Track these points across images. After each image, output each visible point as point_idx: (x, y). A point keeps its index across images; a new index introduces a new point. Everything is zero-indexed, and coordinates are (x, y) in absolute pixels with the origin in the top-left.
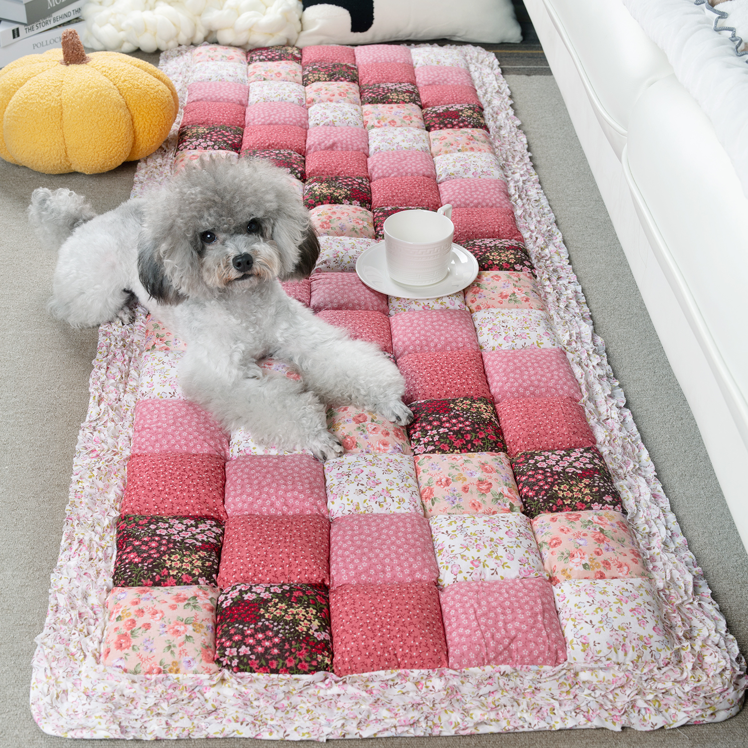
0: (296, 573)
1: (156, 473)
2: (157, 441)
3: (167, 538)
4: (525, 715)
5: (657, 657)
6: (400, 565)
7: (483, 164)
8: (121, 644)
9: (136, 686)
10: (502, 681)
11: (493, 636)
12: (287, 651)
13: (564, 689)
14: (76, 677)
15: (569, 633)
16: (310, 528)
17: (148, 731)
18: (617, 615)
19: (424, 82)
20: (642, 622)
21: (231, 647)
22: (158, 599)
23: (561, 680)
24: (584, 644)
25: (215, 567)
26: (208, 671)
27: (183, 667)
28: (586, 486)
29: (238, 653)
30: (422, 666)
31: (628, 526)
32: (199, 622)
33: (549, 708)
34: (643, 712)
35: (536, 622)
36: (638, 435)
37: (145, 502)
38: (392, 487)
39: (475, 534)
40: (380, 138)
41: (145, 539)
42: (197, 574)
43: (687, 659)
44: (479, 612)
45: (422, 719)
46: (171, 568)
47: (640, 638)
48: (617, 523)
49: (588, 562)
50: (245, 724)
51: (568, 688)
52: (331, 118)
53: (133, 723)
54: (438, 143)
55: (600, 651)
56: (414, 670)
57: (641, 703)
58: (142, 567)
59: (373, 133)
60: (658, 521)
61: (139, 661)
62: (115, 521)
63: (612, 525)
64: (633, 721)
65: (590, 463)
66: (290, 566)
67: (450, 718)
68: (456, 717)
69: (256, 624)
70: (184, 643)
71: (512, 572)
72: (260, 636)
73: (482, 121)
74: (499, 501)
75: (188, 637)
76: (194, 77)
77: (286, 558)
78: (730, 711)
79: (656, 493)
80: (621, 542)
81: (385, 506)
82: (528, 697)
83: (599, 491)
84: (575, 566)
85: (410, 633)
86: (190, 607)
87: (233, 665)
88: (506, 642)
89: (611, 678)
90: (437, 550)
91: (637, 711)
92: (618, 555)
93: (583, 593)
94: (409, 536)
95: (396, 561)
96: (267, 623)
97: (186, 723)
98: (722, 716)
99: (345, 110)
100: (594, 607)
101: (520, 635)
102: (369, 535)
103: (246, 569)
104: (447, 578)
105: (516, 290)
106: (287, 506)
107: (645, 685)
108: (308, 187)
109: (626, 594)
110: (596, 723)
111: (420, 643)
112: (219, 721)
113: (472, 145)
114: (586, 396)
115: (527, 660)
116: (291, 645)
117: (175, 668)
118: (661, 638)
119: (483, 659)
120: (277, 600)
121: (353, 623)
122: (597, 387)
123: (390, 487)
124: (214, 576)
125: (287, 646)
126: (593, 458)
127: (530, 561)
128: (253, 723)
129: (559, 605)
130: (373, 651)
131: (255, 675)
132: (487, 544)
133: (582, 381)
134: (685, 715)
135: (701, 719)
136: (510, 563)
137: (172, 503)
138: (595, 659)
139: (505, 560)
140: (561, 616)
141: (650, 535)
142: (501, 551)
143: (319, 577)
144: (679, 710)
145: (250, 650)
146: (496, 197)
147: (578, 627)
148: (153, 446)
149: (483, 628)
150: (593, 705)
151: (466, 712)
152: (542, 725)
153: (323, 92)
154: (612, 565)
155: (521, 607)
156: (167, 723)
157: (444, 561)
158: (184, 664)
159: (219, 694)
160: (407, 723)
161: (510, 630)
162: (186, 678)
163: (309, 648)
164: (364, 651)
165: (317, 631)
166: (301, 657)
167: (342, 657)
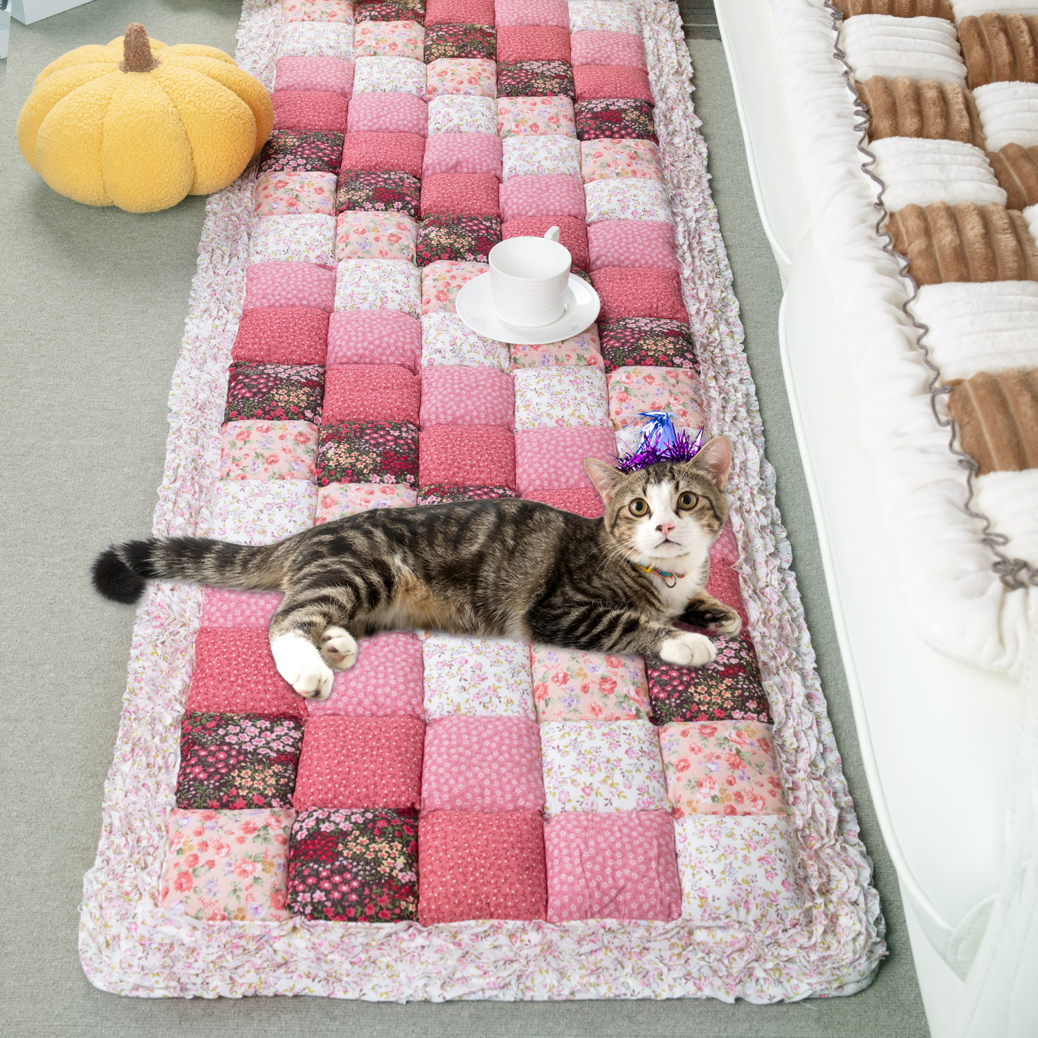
0: (382, 795)
1: (227, 659)
3: (237, 747)
4: (630, 981)
5: (784, 916)
6: (501, 788)
7: (646, 200)
8: (181, 885)
9: (198, 934)
10: (607, 938)
11: (598, 886)
12: (366, 897)
13: (676, 951)
14: (130, 920)
15: (687, 886)
17: (211, 987)
18: (742, 864)
19: (580, 59)
20: (770, 875)
21: (304, 892)
22: (225, 829)
23: (673, 940)
24: (702, 898)
25: (291, 784)
26: (278, 919)
27: (249, 915)
28: (729, 688)
29: (312, 898)
30: (517, 917)
31: (770, 745)
32: (269, 859)
33: (656, 973)
34: (762, 981)
35: (648, 869)
36: (801, 610)
37: (214, 695)
38: (500, 684)
39: (590, 753)
40: (517, 153)
41: (213, 748)
43: (819, 919)
44: (586, 855)
45: (513, 982)
46: (241, 787)
47: (766, 894)
48: (759, 741)
49: (718, 794)
50: (317, 980)
51: (680, 949)
52: (456, 121)
53: (194, 979)
54: (592, 162)
55: (719, 908)
56: (508, 921)
57: (759, 973)
58: (208, 786)
59: (509, 143)
60: (810, 732)
61: (201, 906)
62: (179, 719)
63: (751, 744)
64: (748, 992)
65: (736, 657)
66: (376, 787)
67: (545, 978)
68: (552, 979)
69: (333, 864)
70: (251, 886)
71: (629, 802)
72: (337, 879)
73: (650, 128)
74: (624, 705)
75: (256, 879)
76: (285, 48)
77: (371, 777)
78: (860, 984)
79: (813, 692)
80: (760, 767)
81: (491, 708)
82: (634, 959)
83: (741, 695)
84: (702, 798)
85: (506, 879)
86: (260, 840)
87: (306, 912)
88: (613, 893)
89: (729, 939)
90: (545, 769)
91: (754, 981)
92: (754, 785)
93: (707, 835)
94: (514, 751)
95: (496, 784)
96: (345, 863)
97: (252, 977)
98: (850, 989)
99: (474, 109)
100: (718, 853)
101: (629, 886)
102: (468, 748)
103: (325, 790)
104: (553, 807)
105: (672, 400)
106: (376, 705)
107: (766, 950)
108: (423, 233)
109: (756, 838)
110: (707, 992)
111: (517, 891)
112: (289, 975)
113: (634, 167)
114: (742, 557)
115: (635, 914)
116: (371, 890)
117: (241, 915)
118: (790, 895)
119: (586, 912)
120: (358, 833)
121: (443, 863)
122: (758, 542)
123: (497, 684)
124: (289, 796)
125: (367, 892)
126: (740, 650)
127: (651, 790)
128: (326, 979)
129: (679, 847)
130: (464, 899)
131: (330, 923)
132: (602, 766)
133: (740, 536)
134: (808, 987)
135: (826, 992)
136: (626, 792)
137: (245, 697)
138: (713, 915)
139: (621, 788)
140: (680, 860)
141: (798, 750)
142: (618, 777)
143: (408, 800)
144: (802, 982)
145: (326, 896)
146: (658, 252)
147: (697, 877)
149: (588, 875)
150: (706, 971)
151: (562, 974)
152: (647, 993)
153: (449, 77)
154: (745, 798)
155: (633, 851)
156: (231, 978)
157: (551, 785)
158: (251, 911)
159: (290, 945)
160: (497, 985)
161: (619, 878)
162: (253, 927)
163: (392, 893)
164: (452, 898)
165: (401, 871)
166: (382, 904)
167: (429, 904)
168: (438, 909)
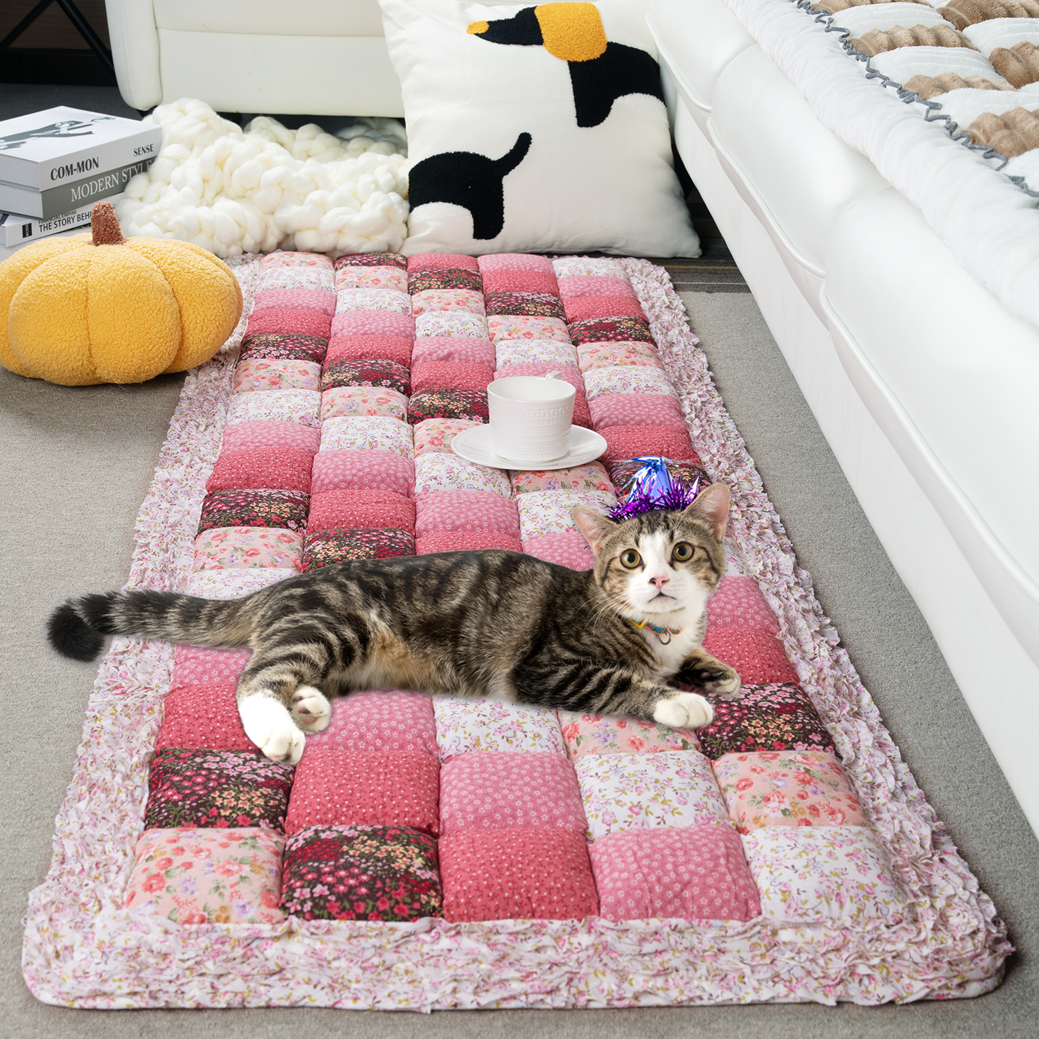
0: (393, 815)
1: (204, 700)
2: (204, 672)
3: (217, 772)
4: (705, 984)
5: (885, 912)
6: (535, 809)
7: (648, 378)
8: (151, 886)
9: (171, 937)
10: (674, 937)
11: (659, 880)
12: (379, 890)
13: (758, 952)
14: (86, 929)
15: (763, 882)
17: (187, 996)
18: (827, 859)
19: (570, 294)
20: (863, 868)
21: (302, 887)
22: (204, 837)
23: (754, 940)
24: (784, 892)
25: (283, 807)
26: (270, 919)
27: (234, 913)
28: (786, 722)
29: (312, 893)
30: (564, 916)
31: (843, 769)
32: (258, 863)
33: (736, 975)
34: (866, 981)
35: (717, 865)
36: (857, 677)
37: (189, 732)
38: (525, 720)
39: (634, 775)
40: (510, 350)
41: (188, 774)
42: (258, 814)
43: (925, 917)
44: (640, 854)
45: (563, 986)
46: (223, 806)
47: (860, 886)
48: (829, 764)
49: (789, 807)
50: (319, 987)
51: (764, 950)
52: (446, 328)
53: (166, 986)
54: (588, 357)
55: (806, 902)
56: (554, 921)
57: (862, 970)
58: (183, 807)
59: (501, 346)
60: (884, 770)
61: (175, 905)
62: (147, 759)
63: (821, 765)
64: (852, 993)
65: (791, 698)
66: (384, 807)
67: (601, 982)
68: (610, 982)
69: (336, 861)
70: (237, 884)
71: (685, 819)
72: (342, 873)
73: (646, 333)
74: (668, 737)
75: (242, 878)
76: (263, 285)
77: (378, 798)
78: (984, 984)
79: (882, 740)
80: (835, 786)
81: (515, 743)
82: (709, 961)
83: (803, 728)
84: (771, 811)
85: (549, 874)
86: (247, 847)
87: (305, 910)
88: (677, 887)
89: (822, 938)
90: (584, 798)
91: (857, 981)
92: (830, 799)
93: (782, 837)
94: (548, 778)
95: (530, 805)
96: (352, 860)
97: (238, 985)
98: (973, 989)
99: (464, 319)
100: (796, 851)
101: (696, 880)
102: (494, 774)
104: (597, 829)
106: (381, 739)
107: (868, 946)
108: (414, 400)
109: (840, 838)
110: (801, 994)
111: (563, 885)
112: (285, 983)
113: (633, 358)
114: (784, 628)
115: (706, 911)
116: (384, 883)
117: (224, 916)
118: (889, 888)
119: (647, 909)
120: (366, 838)
121: (472, 862)
122: (801, 623)
123: (521, 720)
124: (280, 818)
125: (379, 884)
126: (795, 693)
127: (710, 806)
128: (330, 986)
129: (750, 854)
130: (499, 892)
131: (335, 923)
132: (650, 786)
133: (780, 612)
134: (923, 984)
135: (945, 992)
136: (681, 808)
137: (225, 732)
138: (800, 911)
139: (675, 804)
140: (752, 866)
141: (873, 786)
142: (669, 794)
143: (424, 821)
144: (915, 980)
145: (329, 889)
146: (666, 414)
147: (776, 874)
148: (200, 680)
149: (646, 870)
150: (798, 972)
151: (622, 976)
152: (727, 995)
153: (435, 300)
154: (821, 811)
155: (696, 849)
156: (213, 987)
157: (592, 809)
158: (237, 910)
159: (284, 951)
160: (543, 990)
161: (682, 873)
162: (238, 929)
163: (409, 886)
164: (486, 892)
165: (419, 868)
166: (398, 897)
167: (456, 897)
168: (468, 903)
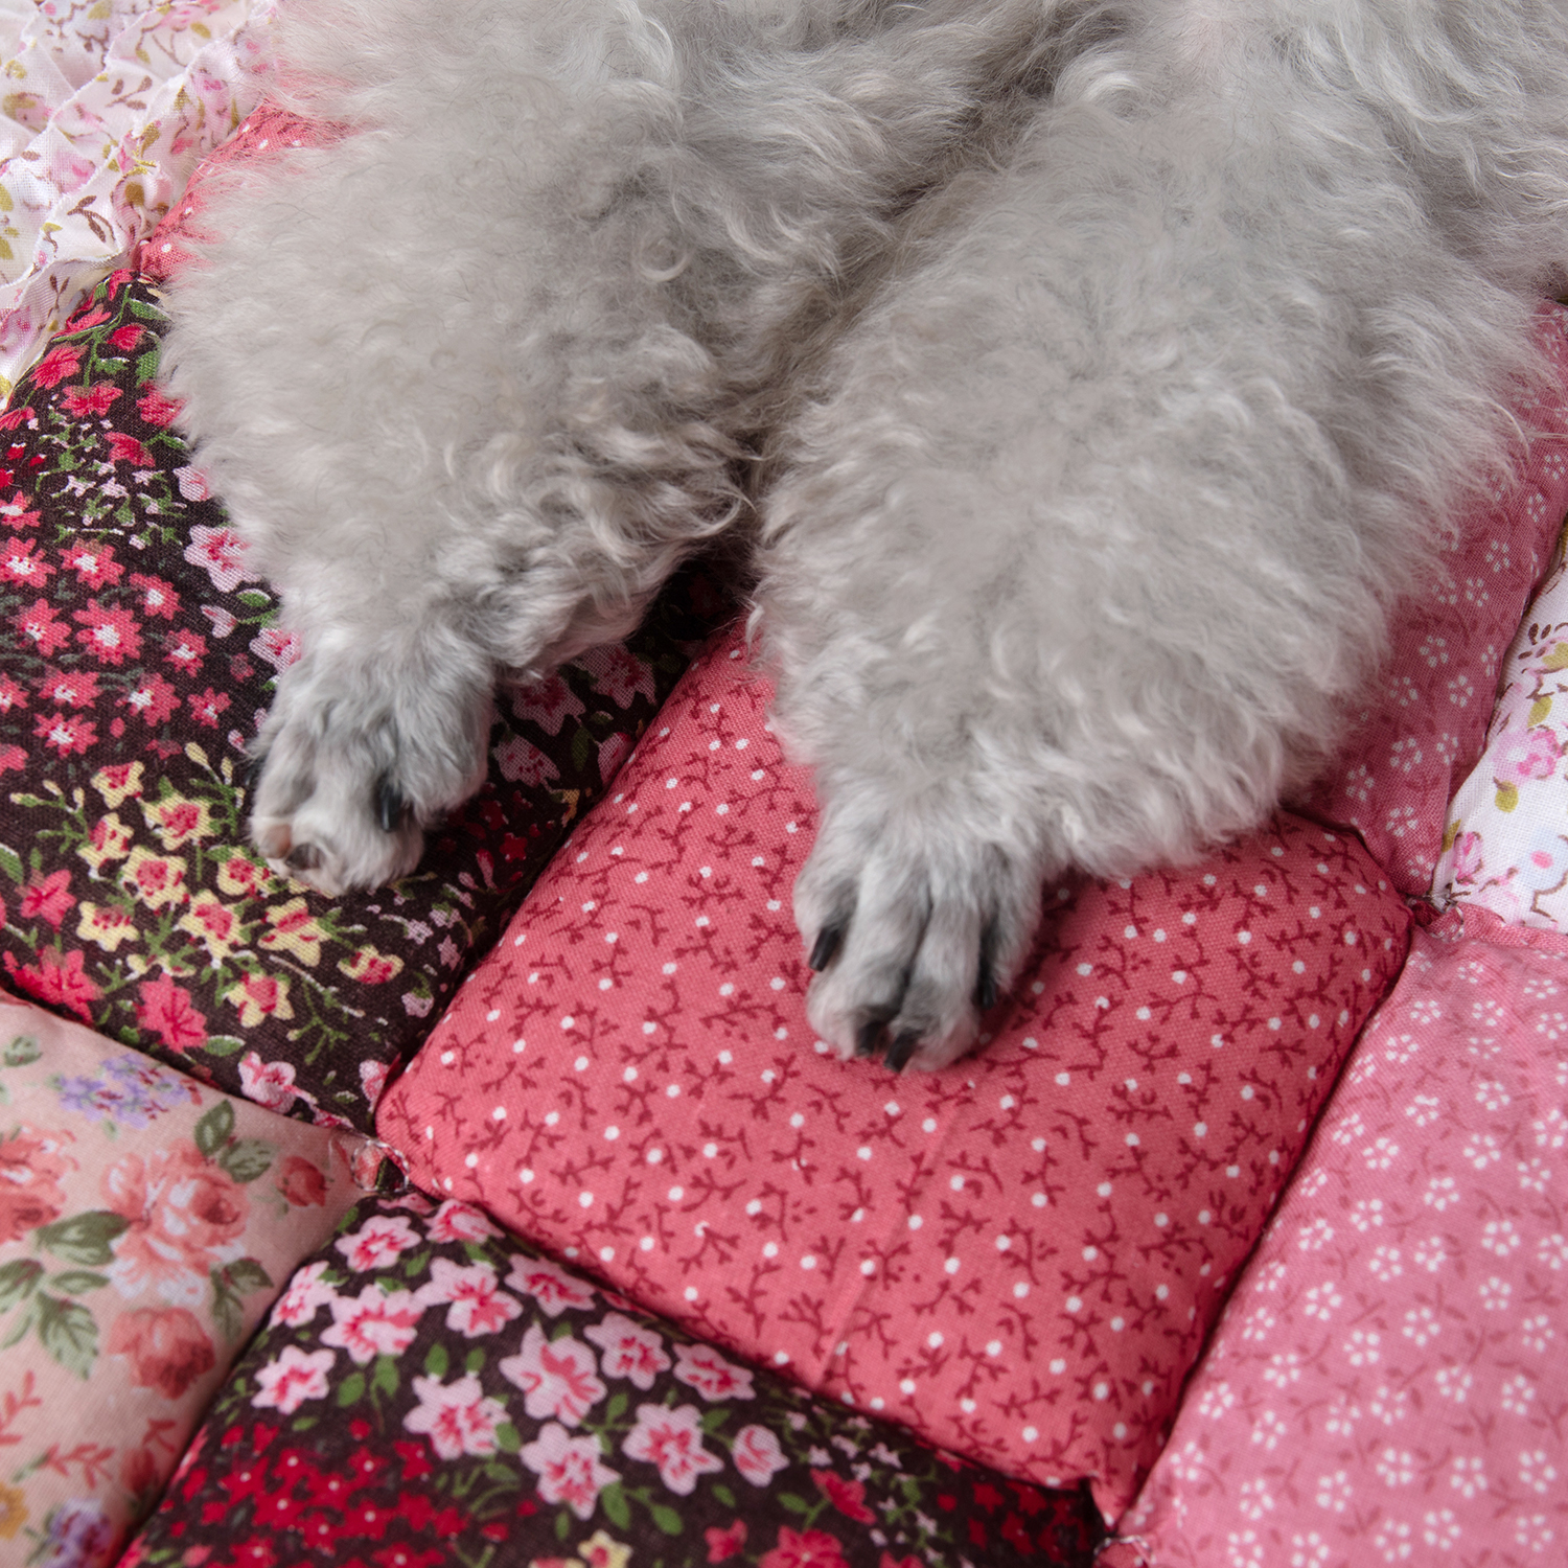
16: (1223, 979)
